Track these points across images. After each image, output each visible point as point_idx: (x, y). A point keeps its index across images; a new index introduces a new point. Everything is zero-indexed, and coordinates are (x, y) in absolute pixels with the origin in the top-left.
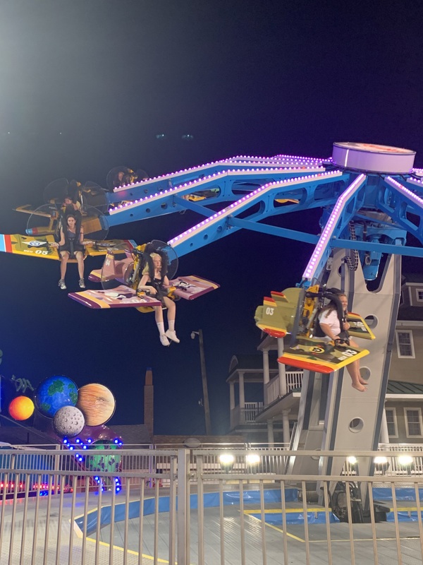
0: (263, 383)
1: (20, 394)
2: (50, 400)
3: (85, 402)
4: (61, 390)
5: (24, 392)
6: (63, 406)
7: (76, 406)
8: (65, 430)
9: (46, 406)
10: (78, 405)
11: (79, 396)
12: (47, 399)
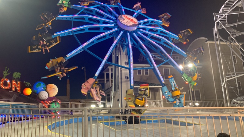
0: (104, 83)
1: (27, 87)
2: (37, 89)
3: (48, 89)
4: (40, 86)
5: (28, 86)
6: (41, 91)
7: (45, 91)
8: (42, 98)
9: (36, 91)
10: (46, 91)
11: (46, 88)
12: (36, 89)
